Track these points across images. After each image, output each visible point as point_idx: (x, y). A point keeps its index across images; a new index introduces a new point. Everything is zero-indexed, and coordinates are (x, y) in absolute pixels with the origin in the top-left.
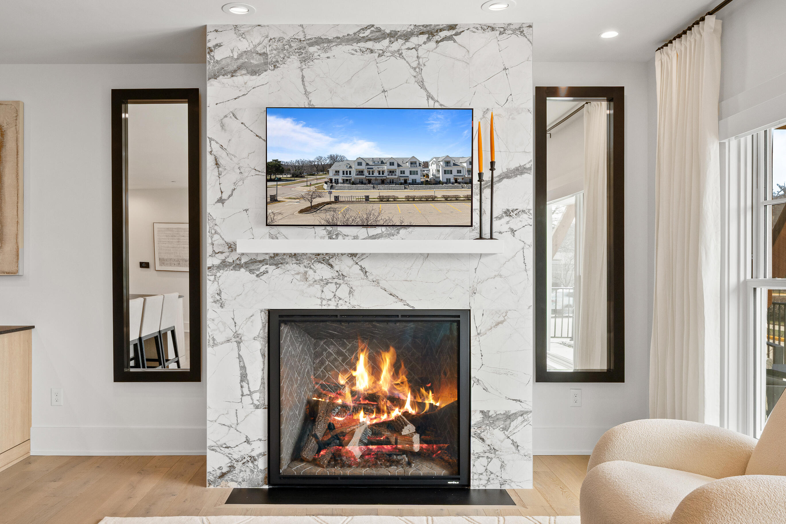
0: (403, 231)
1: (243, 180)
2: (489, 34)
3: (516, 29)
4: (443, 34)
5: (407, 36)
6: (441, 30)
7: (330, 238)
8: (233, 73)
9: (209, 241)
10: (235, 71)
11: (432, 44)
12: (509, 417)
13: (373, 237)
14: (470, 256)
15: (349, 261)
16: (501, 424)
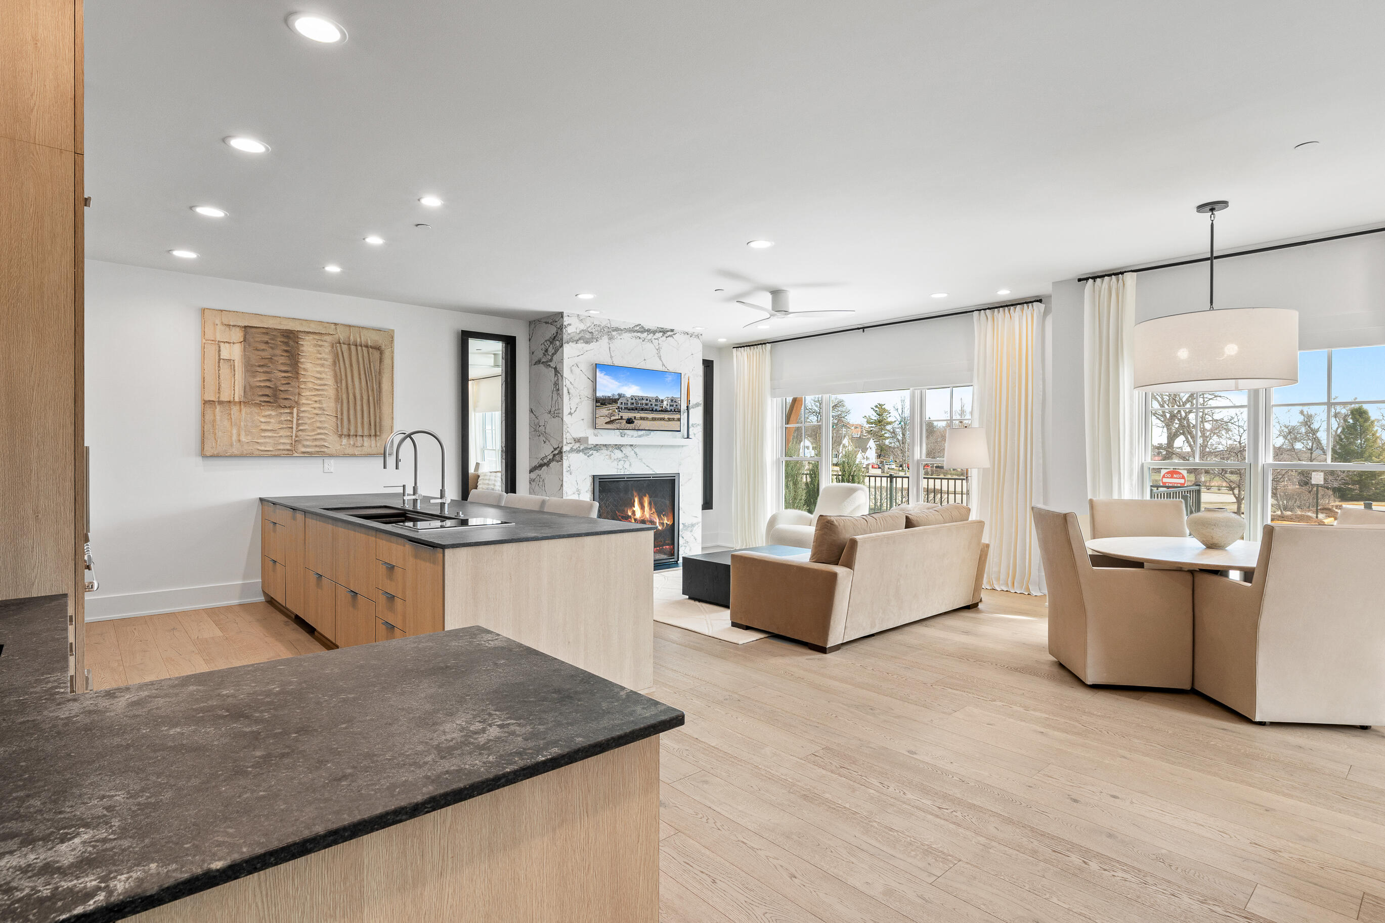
0: (652, 433)
1: (581, 402)
2: (686, 336)
3: (696, 336)
4: (669, 333)
5: (654, 332)
6: (668, 331)
7: (622, 436)
8: (577, 341)
9: (564, 437)
10: (578, 340)
11: (664, 338)
12: (693, 525)
13: (640, 436)
14: (679, 446)
15: (629, 449)
16: (690, 529)
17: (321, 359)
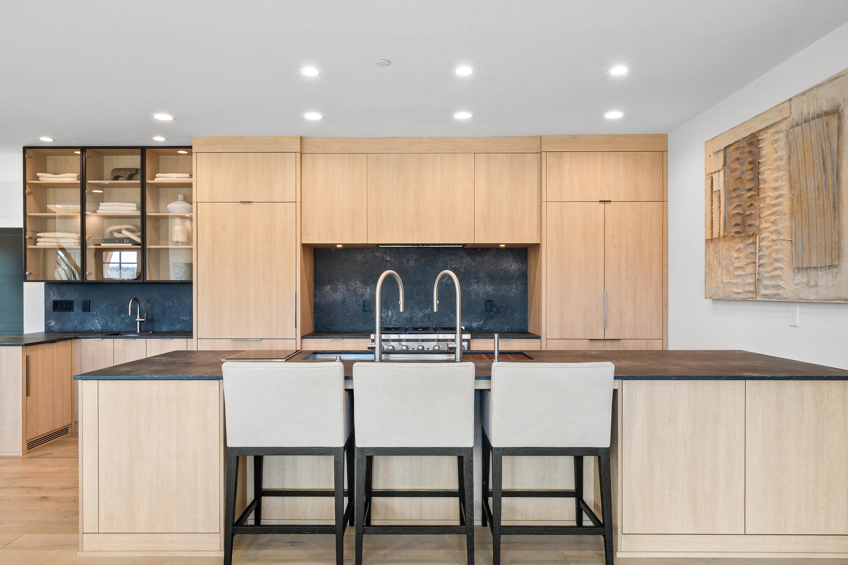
17: (776, 160)
